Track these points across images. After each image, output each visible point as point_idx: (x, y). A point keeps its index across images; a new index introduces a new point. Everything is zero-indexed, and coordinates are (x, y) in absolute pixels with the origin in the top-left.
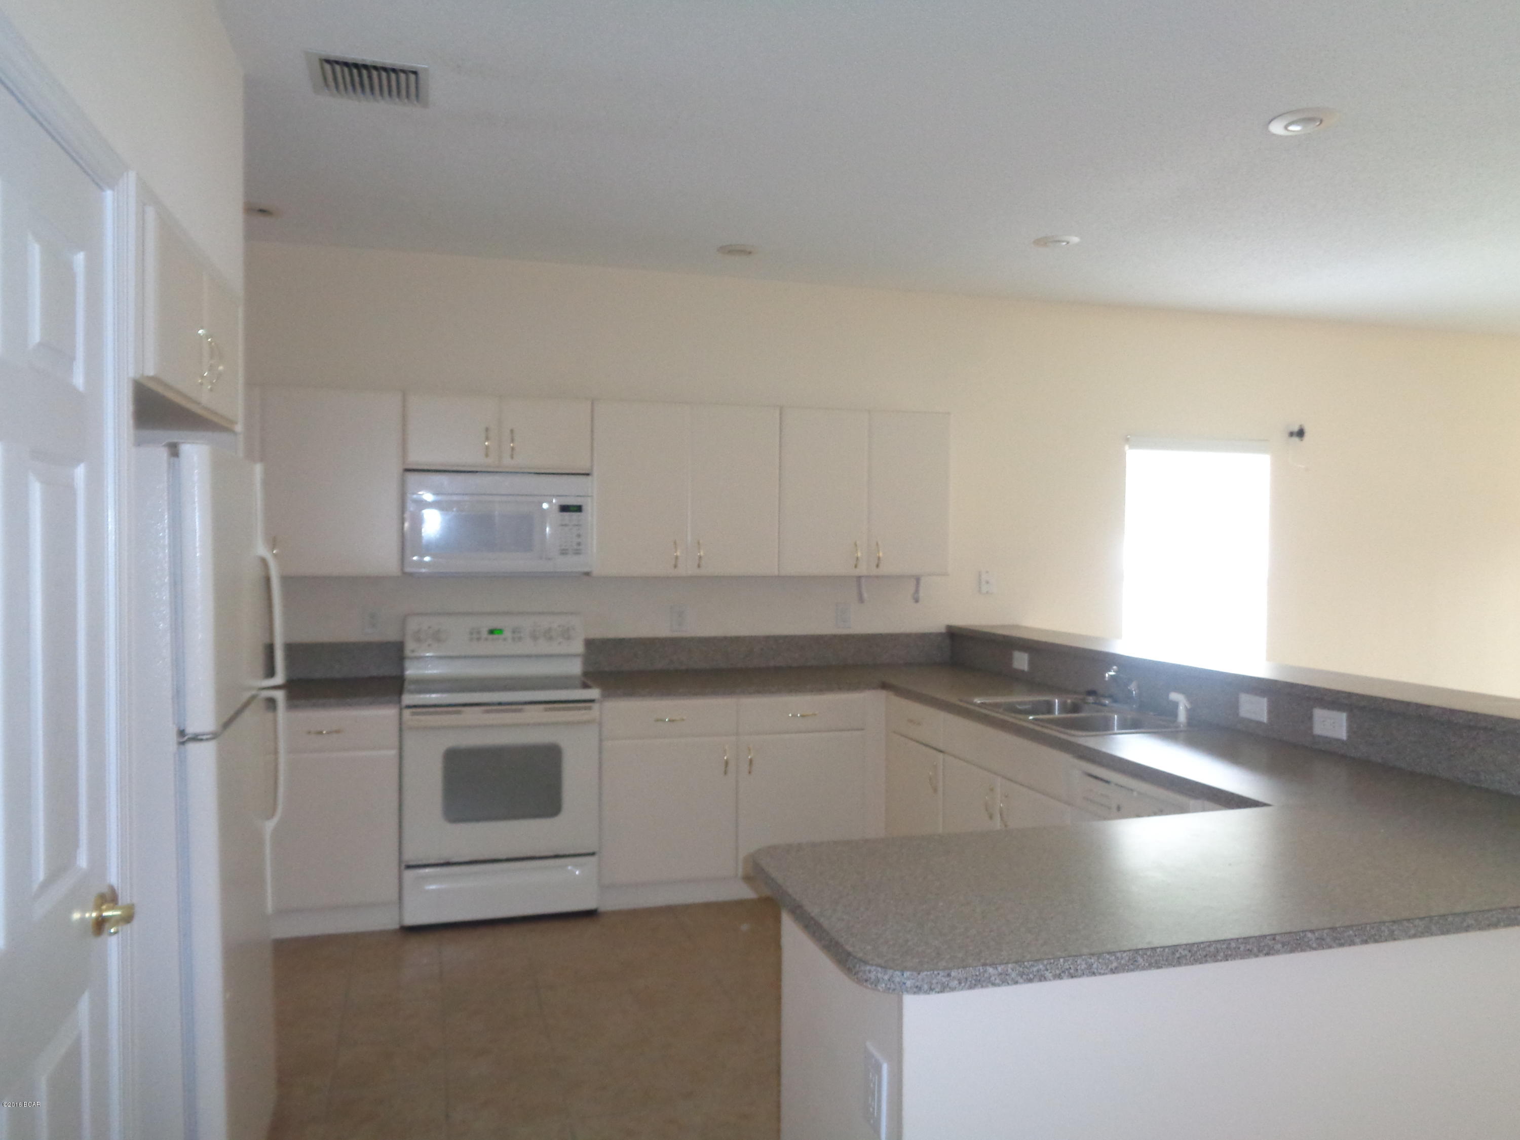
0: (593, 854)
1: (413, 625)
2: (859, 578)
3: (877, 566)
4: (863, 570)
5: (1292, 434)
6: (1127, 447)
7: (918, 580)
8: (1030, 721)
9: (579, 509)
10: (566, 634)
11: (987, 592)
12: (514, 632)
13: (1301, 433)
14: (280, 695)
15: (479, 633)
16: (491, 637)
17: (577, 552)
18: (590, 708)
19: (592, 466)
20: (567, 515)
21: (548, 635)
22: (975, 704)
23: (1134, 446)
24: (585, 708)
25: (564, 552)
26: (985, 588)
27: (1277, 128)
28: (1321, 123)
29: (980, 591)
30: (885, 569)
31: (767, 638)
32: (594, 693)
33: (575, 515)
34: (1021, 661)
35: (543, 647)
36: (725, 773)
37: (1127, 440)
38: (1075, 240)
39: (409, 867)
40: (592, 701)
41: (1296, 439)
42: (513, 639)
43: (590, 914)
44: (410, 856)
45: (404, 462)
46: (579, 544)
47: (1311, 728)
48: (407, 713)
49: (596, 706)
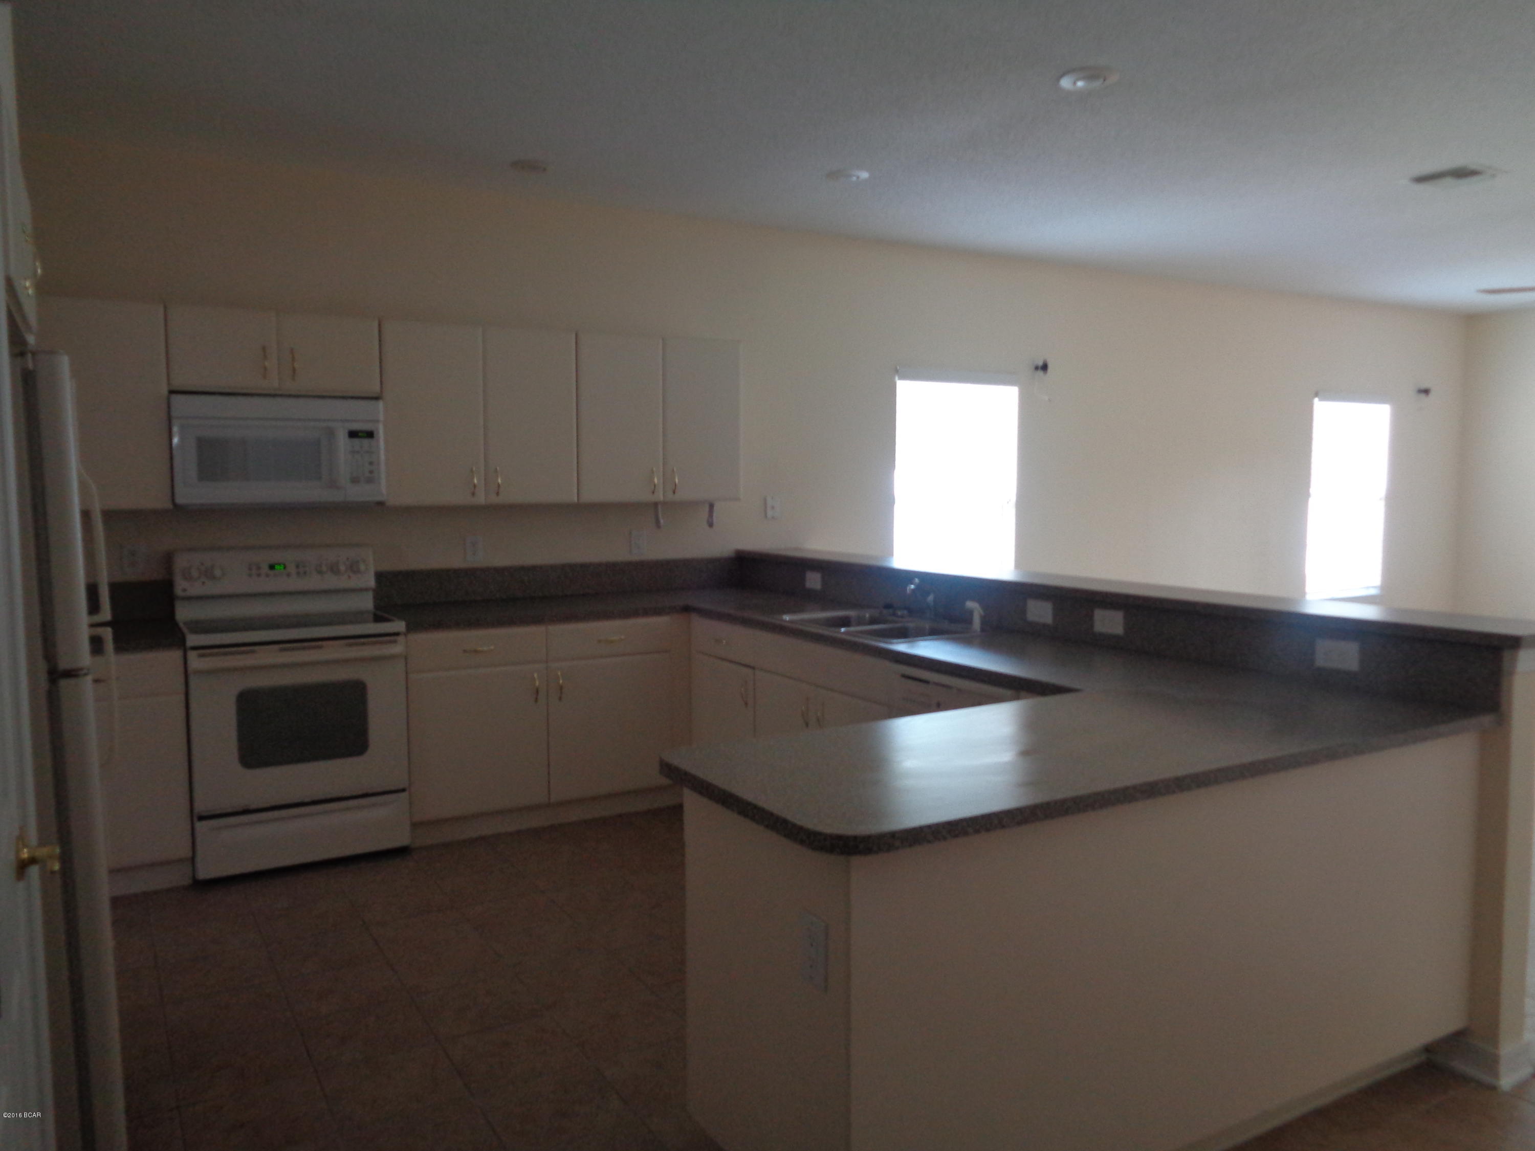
0: (403, 790)
1: (181, 562)
2: (656, 505)
3: (674, 492)
4: (660, 496)
5: (1037, 368)
6: (897, 378)
7: (711, 506)
8: (844, 633)
9: (370, 435)
10: (353, 568)
11: (773, 518)
12: (297, 567)
13: (1045, 367)
14: (107, 633)
15: (259, 568)
16: (271, 573)
17: (370, 481)
18: (395, 642)
19: (381, 391)
20: (356, 441)
21: (334, 569)
22: (785, 621)
23: (904, 377)
24: (391, 642)
25: (355, 480)
26: (770, 513)
27: (1066, 83)
28: (1104, 80)
29: (766, 516)
30: (681, 495)
31: (563, 567)
32: (399, 626)
33: (366, 442)
34: (814, 581)
35: (332, 582)
36: (536, 700)
37: (897, 371)
38: (864, 175)
39: (201, 818)
40: (397, 634)
41: (1040, 373)
42: (298, 573)
43: (401, 852)
44: (201, 806)
45: (169, 384)
46: (371, 472)
47: (1092, 626)
48: (192, 655)
49: (401, 639)
